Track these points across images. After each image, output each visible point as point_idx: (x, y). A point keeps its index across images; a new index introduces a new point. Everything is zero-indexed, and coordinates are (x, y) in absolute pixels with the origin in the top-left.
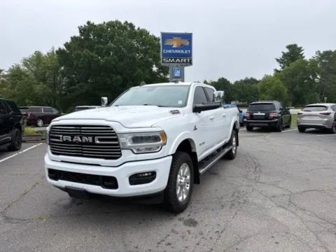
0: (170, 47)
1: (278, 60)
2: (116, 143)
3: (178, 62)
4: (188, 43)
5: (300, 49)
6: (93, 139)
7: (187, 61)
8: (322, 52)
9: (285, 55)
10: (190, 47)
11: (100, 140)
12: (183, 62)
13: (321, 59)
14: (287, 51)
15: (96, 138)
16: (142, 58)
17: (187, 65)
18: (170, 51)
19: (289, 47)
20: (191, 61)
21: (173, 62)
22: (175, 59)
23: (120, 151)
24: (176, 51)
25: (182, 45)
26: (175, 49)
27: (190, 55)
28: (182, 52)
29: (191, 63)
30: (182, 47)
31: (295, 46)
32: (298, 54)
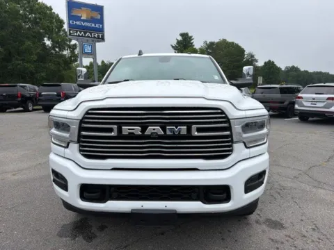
0: (78, 18)
1: (173, 47)
2: (227, 133)
3: (88, 37)
4: (99, 17)
5: (191, 38)
6: (189, 130)
7: (98, 36)
8: (208, 43)
9: (179, 42)
10: (101, 21)
11: (199, 130)
12: (95, 37)
13: (207, 49)
14: (180, 38)
15: (194, 127)
16: (29, 28)
17: (98, 41)
18: (78, 23)
19: (182, 35)
20: (103, 36)
21: (82, 36)
22: (85, 33)
23: (231, 146)
24: (86, 24)
25: (92, 18)
26: (84, 21)
27: (102, 30)
28: (93, 25)
29: (103, 39)
30: (92, 20)
31: (187, 34)
32: (189, 42)
